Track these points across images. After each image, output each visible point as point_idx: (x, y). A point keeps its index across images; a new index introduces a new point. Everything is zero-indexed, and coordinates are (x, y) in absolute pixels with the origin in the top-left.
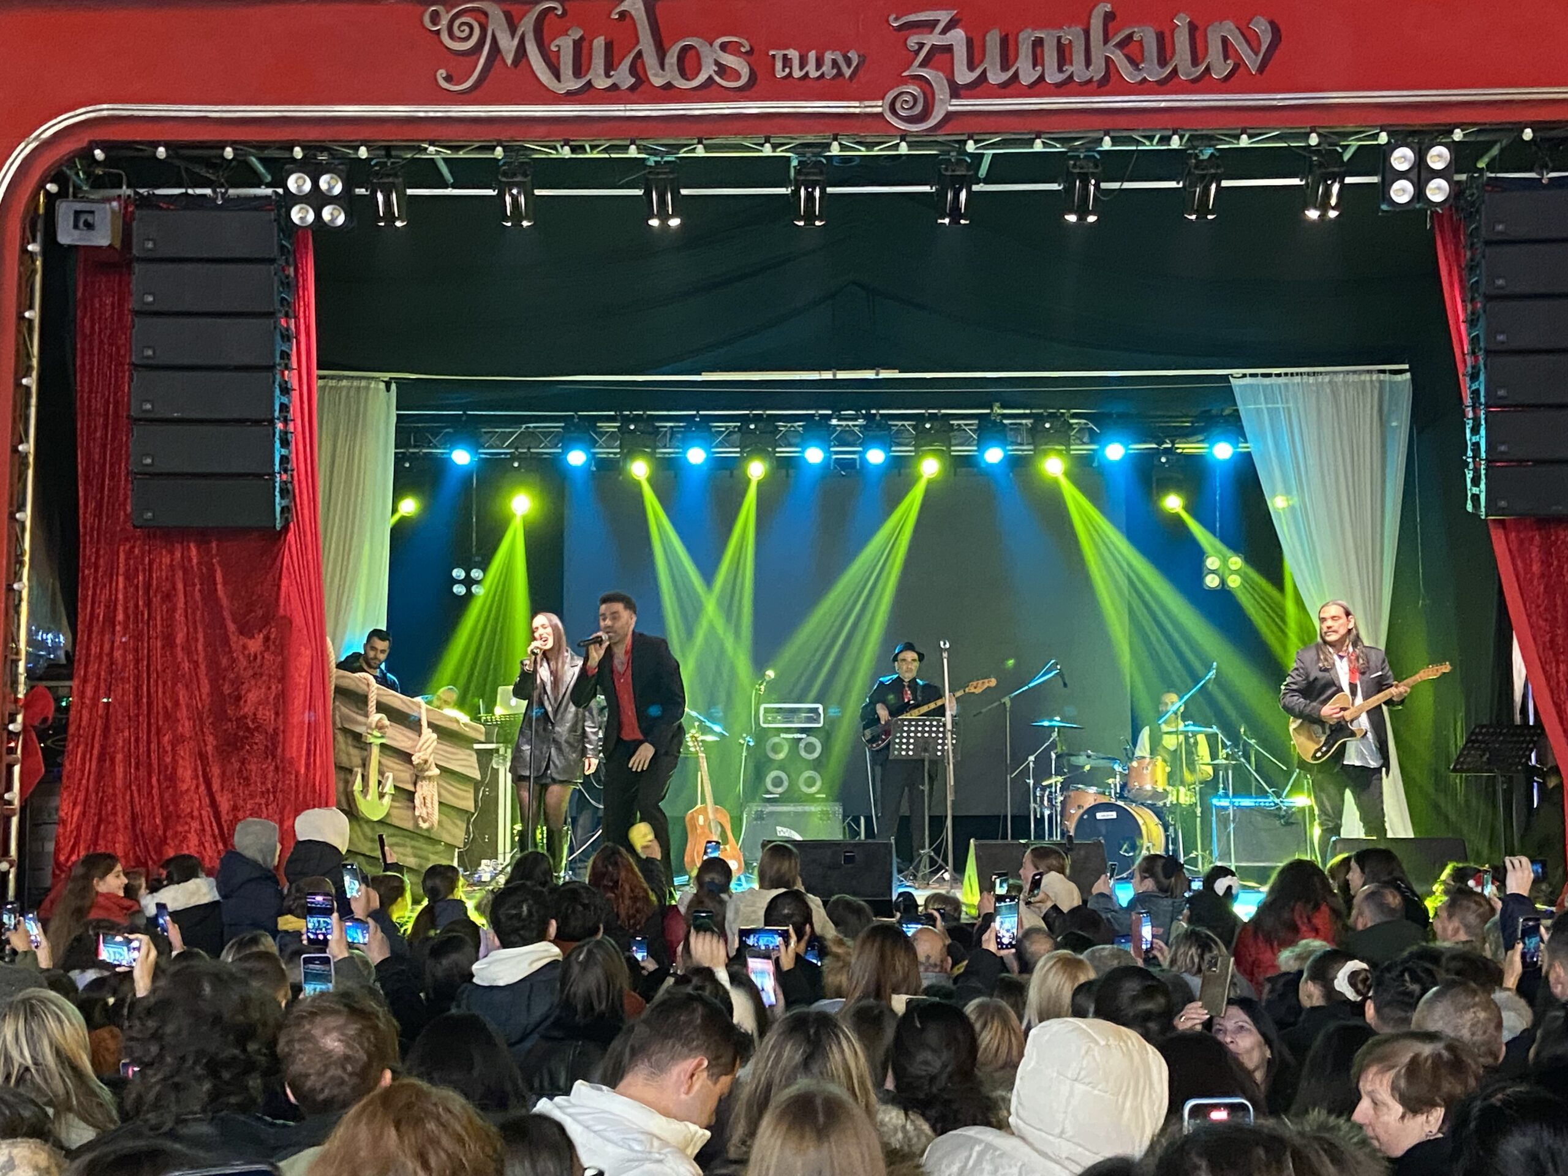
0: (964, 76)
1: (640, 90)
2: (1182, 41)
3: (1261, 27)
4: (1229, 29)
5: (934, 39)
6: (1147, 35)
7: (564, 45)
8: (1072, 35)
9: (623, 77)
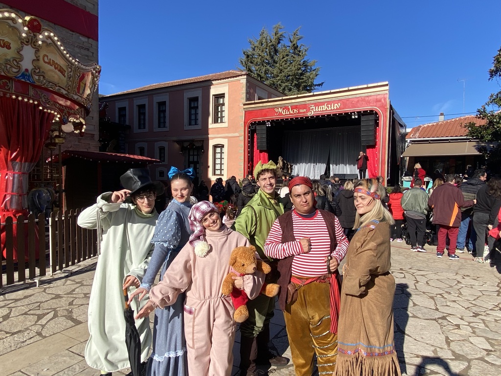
0: (314, 111)
1: (290, 114)
2: (332, 106)
3: (339, 104)
4: (337, 105)
5: (312, 107)
6: (330, 106)
7: (284, 111)
8: (324, 106)
9: (289, 113)
